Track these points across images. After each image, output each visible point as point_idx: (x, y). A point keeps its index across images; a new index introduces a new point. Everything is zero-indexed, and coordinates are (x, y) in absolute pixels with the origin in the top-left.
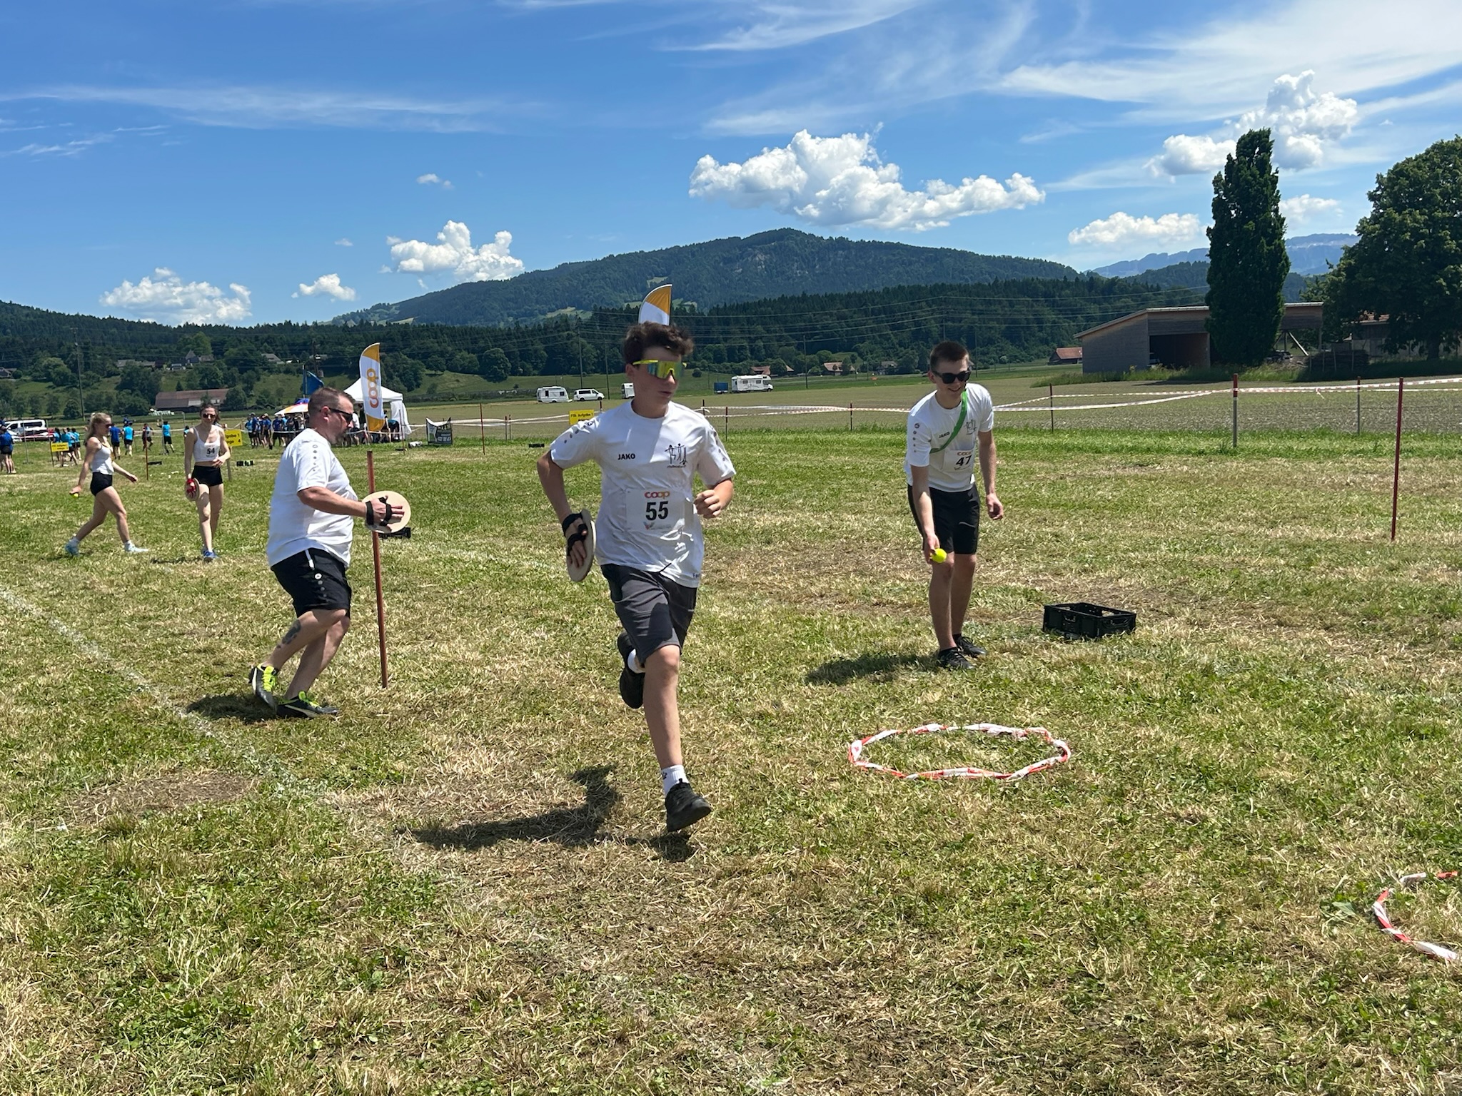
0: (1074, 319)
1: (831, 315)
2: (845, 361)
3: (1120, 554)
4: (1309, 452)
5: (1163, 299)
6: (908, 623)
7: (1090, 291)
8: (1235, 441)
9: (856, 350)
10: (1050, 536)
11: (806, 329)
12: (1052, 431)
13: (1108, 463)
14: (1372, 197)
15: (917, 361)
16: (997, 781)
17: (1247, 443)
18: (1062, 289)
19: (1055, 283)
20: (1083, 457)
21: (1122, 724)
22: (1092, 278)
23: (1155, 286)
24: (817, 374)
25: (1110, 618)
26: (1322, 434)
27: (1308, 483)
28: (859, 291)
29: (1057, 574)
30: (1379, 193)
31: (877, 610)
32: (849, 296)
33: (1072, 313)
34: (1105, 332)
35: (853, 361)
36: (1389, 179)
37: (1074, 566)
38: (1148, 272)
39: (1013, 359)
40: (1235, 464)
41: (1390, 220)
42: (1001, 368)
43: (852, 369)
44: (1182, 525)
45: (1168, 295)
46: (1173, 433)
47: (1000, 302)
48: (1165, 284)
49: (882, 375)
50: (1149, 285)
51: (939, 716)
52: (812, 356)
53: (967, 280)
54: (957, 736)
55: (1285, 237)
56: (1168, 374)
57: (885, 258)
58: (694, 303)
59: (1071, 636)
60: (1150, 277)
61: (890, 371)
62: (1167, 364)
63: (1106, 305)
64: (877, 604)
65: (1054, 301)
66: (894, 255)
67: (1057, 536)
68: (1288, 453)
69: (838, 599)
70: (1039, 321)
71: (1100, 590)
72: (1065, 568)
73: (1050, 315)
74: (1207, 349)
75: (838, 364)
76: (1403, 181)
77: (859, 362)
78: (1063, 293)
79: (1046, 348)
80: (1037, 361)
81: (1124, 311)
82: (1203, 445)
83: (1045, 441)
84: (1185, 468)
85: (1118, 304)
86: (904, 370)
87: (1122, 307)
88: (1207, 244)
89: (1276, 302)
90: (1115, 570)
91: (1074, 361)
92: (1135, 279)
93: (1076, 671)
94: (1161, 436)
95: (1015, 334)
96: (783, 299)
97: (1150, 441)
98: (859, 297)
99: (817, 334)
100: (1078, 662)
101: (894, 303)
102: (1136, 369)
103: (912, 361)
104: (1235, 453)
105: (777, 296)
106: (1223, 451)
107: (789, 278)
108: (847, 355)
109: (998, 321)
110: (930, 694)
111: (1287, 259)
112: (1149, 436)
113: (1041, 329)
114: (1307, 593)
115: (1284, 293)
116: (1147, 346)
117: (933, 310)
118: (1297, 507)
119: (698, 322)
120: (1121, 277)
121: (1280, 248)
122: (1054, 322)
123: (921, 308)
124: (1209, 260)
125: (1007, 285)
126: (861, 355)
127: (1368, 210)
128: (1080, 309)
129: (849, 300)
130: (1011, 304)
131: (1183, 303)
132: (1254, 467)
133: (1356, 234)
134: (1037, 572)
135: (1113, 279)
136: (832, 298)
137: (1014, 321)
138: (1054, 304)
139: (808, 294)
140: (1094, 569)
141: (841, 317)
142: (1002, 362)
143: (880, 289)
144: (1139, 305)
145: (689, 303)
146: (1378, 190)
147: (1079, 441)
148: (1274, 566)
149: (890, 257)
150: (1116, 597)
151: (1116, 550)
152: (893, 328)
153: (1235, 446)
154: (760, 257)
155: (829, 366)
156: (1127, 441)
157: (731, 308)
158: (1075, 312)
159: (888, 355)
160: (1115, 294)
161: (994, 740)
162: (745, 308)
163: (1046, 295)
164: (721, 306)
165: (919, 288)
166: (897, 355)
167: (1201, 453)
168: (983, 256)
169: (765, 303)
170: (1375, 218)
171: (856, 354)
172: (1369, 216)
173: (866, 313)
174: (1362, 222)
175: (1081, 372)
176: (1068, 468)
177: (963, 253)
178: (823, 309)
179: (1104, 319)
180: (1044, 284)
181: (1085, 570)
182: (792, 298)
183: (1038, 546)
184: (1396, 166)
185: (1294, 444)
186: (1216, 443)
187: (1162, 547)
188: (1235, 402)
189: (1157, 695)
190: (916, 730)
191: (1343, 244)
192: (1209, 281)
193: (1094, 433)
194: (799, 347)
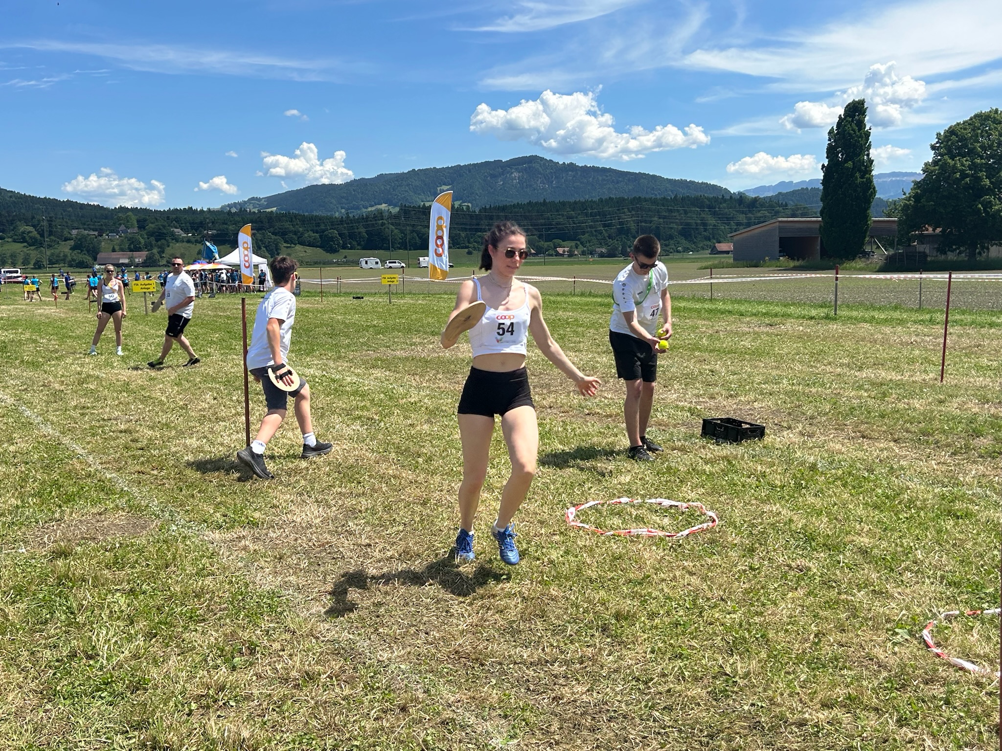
0: (728, 224)
1: (563, 215)
2: (571, 247)
3: (755, 385)
4: (886, 320)
5: (789, 212)
6: (609, 428)
7: (740, 205)
8: (836, 310)
9: (579, 240)
10: (708, 372)
11: (545, 225)
12: (711, 300)
13: (748, 323)
14: (933, 147)
15: (620, 249)
16: (667, 538)
17: (843, 313)
18: (721, 203)
19: (716, 199)
20: (732, 318)
21: (754, 502)
22: (741, 196)
23: (784, 203)
24: (552, 255)
25: (747, 429)
26: (896, 308)
27: (885, 342)
28: (582, 200)
29: (712, 397)
30: (938, 145)
31: (588, 418)
32: (575, 203)
33: (727, 219)
34: (749, 233)
35: (577, 248)
36: (946, 136)
37: (724, 392)
38: (780, 193)
39: (686, 250)
40: (835, 327)
41: (946, 164)
42: (678, 256)
43: (576, 253)
44: (798, 367)
45: (793, 210)
46: (793, 304)
47: (678, 211)
48: (791, 203)
49: (596, 258)
50: (780, 202)
51: (629, 492)
52: (549, 243)
53: (656, 195)
54: (640, 506)
55: (873, 173)
56: (792, 264)
57: (600, 178)
58: (470, 204)
59: (721, 440)
60: (781, 197)
61: (602, 255)
62: (792, 257)
63: (750, 215)
64: (588, 414)
65: (715, 211)
66: (607, 176)
67: (712, 372)
68: (872, 320)
69: (562, 409)
70: (705, 224)
71: (741, 409)
72: (717, 394)
73: (711, 221)
74: (818, 248)
75: (566, 249)
76: (954, 137)
77: (581, 248)
78: (721, 206)
79: (709, 243)
80: (702, 251)
81: (762, 219)
82: (814, 313)
83: (706, 306)
84: (801, 328)
85: (759, 215)
86: (611, 254)
87: (760, 217)
88: (820, 175)
89: (866, 217)
90: (752, 396)
91: (727, 252)
92: (770, 198)
93: (723, 465)
94: (785, 306)
95: (688, 233)
96: (530, 203)
97: (778, 309)
98: (583, 204)
99: (552, 228)
100: (725, 458)
101: (606, 209)
102: (770, 260)
103: (617, 249)
104: (835, 319)
105: (526, 201)
106: (827, 317)
107: (534, 190)
108: (573, 243)
109: (676, 223)
110: (623, 477)
111: (874, 188)
112: (777, 305)
113: (705, 230)
114: (882, 416)
115: (872, 211)
116: (777, 244)
117: (633, 215)
118: (877, 357)
119: (471, 217)
120: (762, 196)
121: (870, 181)
122: (715, 225)
123: (624, 213)
124: (821, 187)
125: (683, 199)
126: (582, 243)
127: (930, 156)
128: (733, 218)
129: (574, 206)
130: (686, 212)
131: (803, 215)
132: (849, 329)
133: (922, 172)
134: (698, 396)
135: (756, 198)
136: (563, 204)
137: (688, 224)
138: (714, 214)
139: (547, 201)
140: (737, 395)
141: (569, 217)
142: (678, 252)
143: (596, 199)
144: (772, 216)
145: (466, 204)
146: (937, 143)
147: (729, 307)
148: (860, 398)
149: (604, 177)
150: (752, 415)
151: (752, 383)
152: (605, 226)
153: (835, 314)
154: (516, 174)
155: (560, 250)
156: (762, 309)
157: (495, 208)
158: (728, 219)
159: (601, 244)
160: (757, 208)
161: (666, 510)
162: (503, 209)
163: (709, 207)
164: (488, 207)
165: (624, 199)
166: (607, 244)
167: (812, 318)
168: (667, 179)
169: (518, 205)
170: (935, 163)
171: (579, 243)
172: (930, 161)
173: (586, 215)
174: (926, 164)
175: (731, 261)
176: (721, 325)
177: (654, 176)
178: (557, 211)
179: (749, 225)
180: (708, 199)
181: (731, 396)
182: (536, 203)
183: (700, 378)
184: (950, 127)
185: (876, 314)
186: (822, 312)
187: (784, 382)
188: (837, 284)
189: (778, 483)
190: (613, 501)
191: (913, 179)
192: (822, 200)
193: (739, 302)
194: (540, 237)
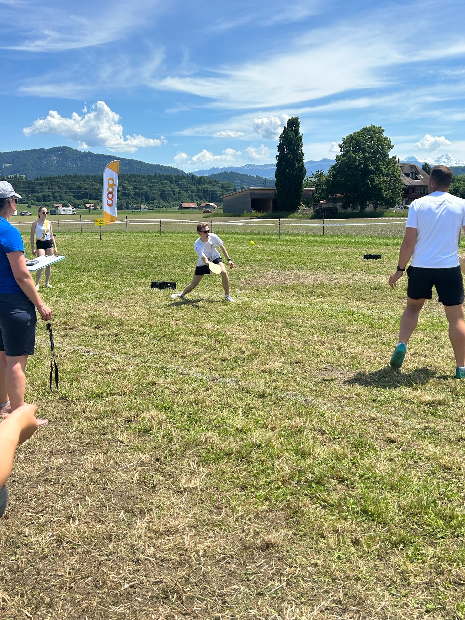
7: (192, 181)
19: (179, 177)
22: (191, 176)
23: (217, 180)
33: (186, 189)
38: (213, 174)
39: (164, 206)
47: (158, 183)
48: (220, 180)
50: (214, 179)
52: (80, 201)
53: (143, 173)
63: (199, 187)
65: (179, 184)
70: (173, 191)
73: (177, 189)
75: (91, 205)
78: (182, 181)
79: (176, 202)
80: (173, 208)
85: (204, 186)
92: (209, 177)
95: (164, 196)
99: (82, 192)
105: (64, 175)
107: (67, 167)
109: (157, 190)
113: (174, 195)
117: (131, 185)
120: (204, 176)
122: (179, 192)
123: (126, 183)
125: (160, 176)
128: (189, 188)
130: (162, 184)
135: (200, 177)
136: (88, 177)
137: (164, 191)
139: (77, 175)
141: (92, 185)
142: (159, 207)
154: (54, 158)
155: (88, 205)
157: (44, 179)
160: (202, 182)
163: (176, 181)
182: (70, 176)
